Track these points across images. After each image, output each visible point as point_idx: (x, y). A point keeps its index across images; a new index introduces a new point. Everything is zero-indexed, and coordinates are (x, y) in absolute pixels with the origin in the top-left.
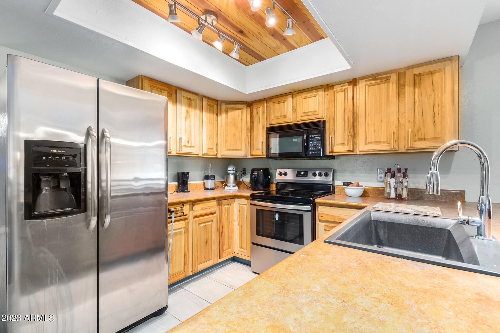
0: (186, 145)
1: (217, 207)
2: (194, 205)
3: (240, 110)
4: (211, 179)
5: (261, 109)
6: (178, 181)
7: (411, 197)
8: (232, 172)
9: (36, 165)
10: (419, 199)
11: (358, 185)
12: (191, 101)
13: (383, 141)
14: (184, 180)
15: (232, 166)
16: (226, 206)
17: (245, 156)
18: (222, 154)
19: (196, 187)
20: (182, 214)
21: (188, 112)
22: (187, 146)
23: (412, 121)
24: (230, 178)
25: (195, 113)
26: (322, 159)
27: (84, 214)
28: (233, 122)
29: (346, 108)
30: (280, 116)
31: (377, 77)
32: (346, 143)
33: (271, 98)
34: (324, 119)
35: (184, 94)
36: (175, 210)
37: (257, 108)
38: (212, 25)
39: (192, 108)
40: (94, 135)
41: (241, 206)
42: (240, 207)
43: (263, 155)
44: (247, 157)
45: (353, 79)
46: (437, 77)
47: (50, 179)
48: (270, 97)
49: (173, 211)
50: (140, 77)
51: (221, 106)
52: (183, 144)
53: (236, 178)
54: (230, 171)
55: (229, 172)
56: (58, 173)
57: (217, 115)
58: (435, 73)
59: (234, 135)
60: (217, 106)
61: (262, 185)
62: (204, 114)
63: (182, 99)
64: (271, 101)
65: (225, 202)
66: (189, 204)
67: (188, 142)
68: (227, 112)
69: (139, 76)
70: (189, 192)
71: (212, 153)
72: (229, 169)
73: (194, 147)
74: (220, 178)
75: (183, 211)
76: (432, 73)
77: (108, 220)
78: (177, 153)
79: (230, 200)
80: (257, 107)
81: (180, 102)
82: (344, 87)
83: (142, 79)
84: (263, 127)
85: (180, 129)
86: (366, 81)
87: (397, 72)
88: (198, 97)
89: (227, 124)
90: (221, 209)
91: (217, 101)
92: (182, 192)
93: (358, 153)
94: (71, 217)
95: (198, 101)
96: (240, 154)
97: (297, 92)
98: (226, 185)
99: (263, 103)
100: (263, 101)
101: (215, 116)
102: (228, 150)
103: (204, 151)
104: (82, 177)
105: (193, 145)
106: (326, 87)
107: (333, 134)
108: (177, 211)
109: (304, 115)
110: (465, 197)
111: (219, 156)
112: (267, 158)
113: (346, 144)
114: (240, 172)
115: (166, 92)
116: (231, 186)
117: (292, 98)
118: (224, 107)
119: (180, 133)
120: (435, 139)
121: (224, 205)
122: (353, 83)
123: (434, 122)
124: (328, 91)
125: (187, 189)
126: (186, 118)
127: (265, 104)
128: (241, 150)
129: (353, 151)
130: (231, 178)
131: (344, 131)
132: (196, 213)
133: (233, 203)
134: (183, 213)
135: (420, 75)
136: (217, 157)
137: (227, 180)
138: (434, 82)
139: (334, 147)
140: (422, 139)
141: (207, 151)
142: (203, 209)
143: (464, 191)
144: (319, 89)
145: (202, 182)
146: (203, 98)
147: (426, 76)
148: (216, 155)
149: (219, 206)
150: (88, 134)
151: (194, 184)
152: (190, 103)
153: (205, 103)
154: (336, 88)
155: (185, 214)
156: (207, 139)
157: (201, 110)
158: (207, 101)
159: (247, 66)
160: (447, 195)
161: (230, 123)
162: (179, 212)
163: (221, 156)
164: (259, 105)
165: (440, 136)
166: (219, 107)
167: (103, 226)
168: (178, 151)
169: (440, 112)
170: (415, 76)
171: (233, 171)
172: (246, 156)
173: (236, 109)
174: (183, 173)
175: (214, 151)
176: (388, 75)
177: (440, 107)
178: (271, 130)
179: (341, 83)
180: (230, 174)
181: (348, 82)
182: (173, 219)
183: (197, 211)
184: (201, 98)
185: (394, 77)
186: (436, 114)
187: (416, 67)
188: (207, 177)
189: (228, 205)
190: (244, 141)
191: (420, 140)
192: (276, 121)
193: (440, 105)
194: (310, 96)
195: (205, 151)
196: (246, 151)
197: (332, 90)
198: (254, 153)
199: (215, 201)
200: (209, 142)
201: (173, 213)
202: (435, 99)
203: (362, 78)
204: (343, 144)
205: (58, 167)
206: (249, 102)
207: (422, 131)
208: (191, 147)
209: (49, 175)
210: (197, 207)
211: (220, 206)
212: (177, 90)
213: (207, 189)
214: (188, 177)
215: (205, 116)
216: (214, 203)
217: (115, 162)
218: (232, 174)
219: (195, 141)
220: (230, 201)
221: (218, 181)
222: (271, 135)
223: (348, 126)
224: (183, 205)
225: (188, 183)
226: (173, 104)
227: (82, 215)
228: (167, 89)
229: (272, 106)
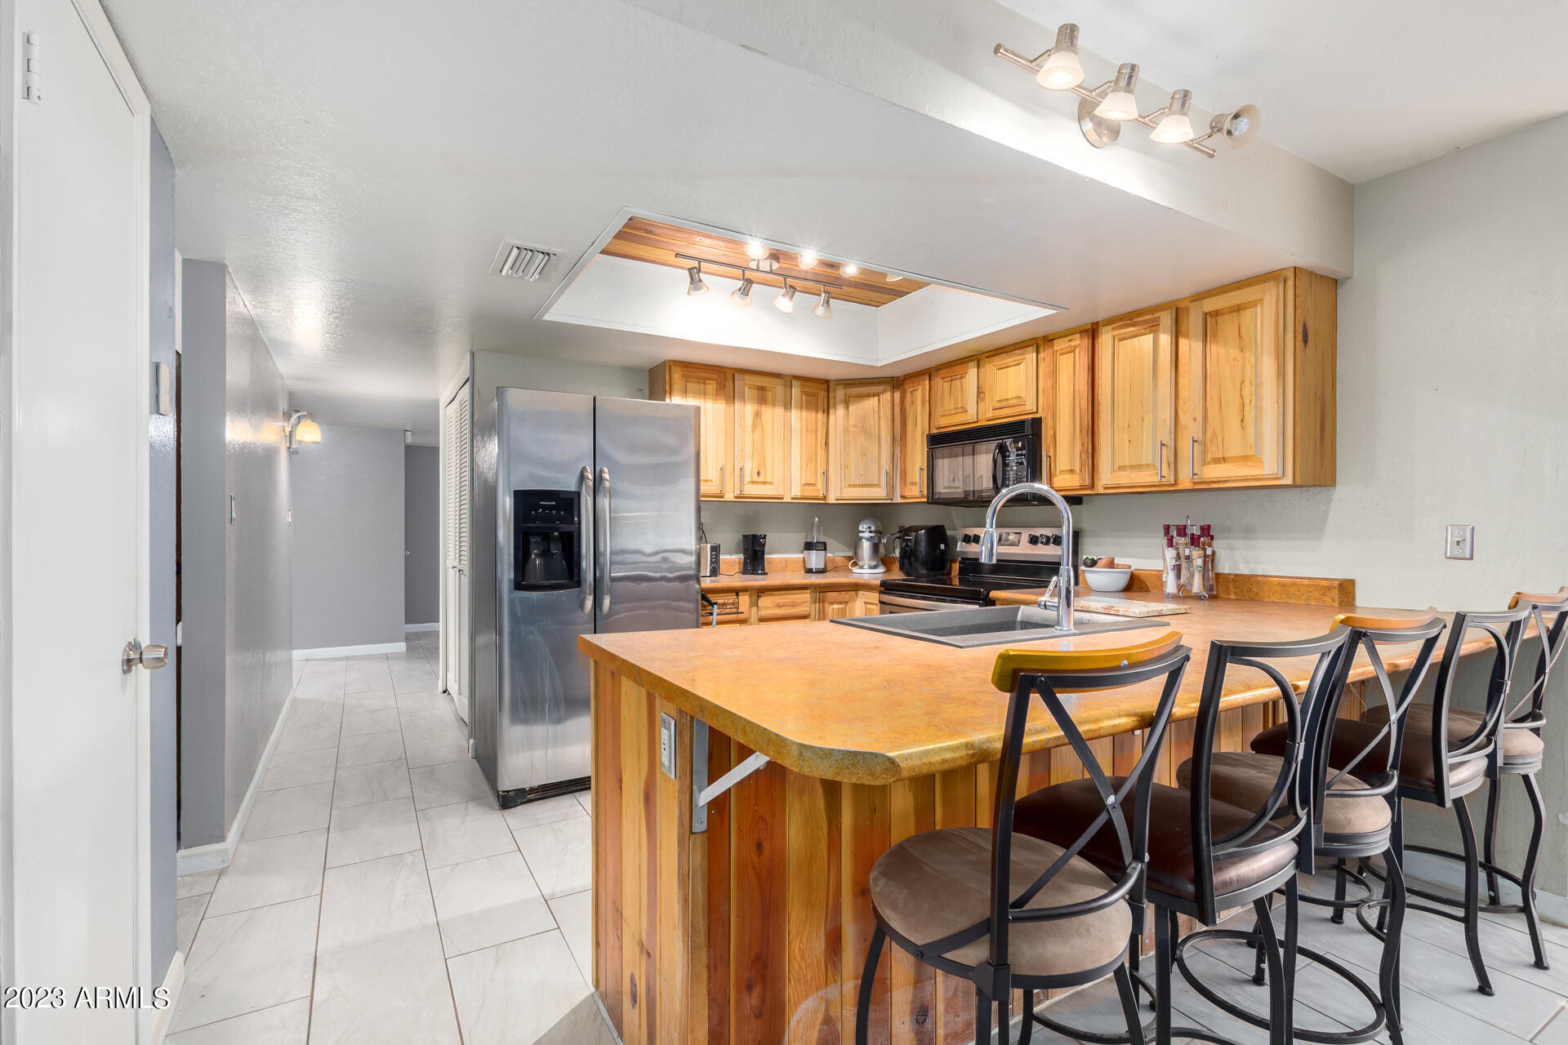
0: (755, 480)
1: (813, 606)
2: (760, 596)
3: (877, 398)
4: (817, 550)
5: (919, 393)
6: (745, 552)
7: (1236, 595)
8: (867, 535)
9: (525, 522)
10: (1251, 600)
11: (1111, 564)
12: (766, 390)
13: (1146, 465)
14: (757, 551)
15: (866, 521)
16: (836, 606)
17: (888, 499)
18: (838, 495)
19: (786, 566)
20: (734, 610)
21: (757, 415)
22: (757, 483)
23: (1200, 419)
24: (862, 548)
25: (773, 414)
26: (1034, 505)
27: (578, 589)
28: (860, 426)
29: (1077, 388)
30: (955, 409)
31: (1134, 320)
32: (1077, 468)
33: (940, 368)
34: (1038, 416)
35: (749, 379)
36: (719, 602)
37: (912, 392)
38: (771, 272)
39: (768, 406)
40: (588, 478)
41: (869, 606)
42: (866, 608)
43: (923, 497)
44: (894, 502)
45: (1093, 324)
46: (1247, 315)
47: (539, 539)
48: (937, 366)
49: (716, 603)
50: (667, 363)
51: (835, 391)
52: (747, 479)
53: (875, 548)
54: (863, 532)
55: (861, 535)
56: (548, 531)
57: (827, 411)
58: (1245, 309)
59: (863, 454)
60: (826, 394)
61: (924, 564)
62: (795, 414)
63: (746, 389)
64: (937, 376)
65: (831, 595)
66: (748, 593)
67: (759, 473)
68: (847, 404)
69: (665, 362)
70: (766, 574)
71: (813, 494)
72: (860, 528)
73: (771, 483)
74: (846, 548)
75: (736, 605)
76: (1238, 309)
77: (607, 602)
78: (736, 497)
79: (844, 593)
80: (912, 389)
81: (743, 399)
82: (1073, 344)
83: (670, 367)
84: (923, 432)
85: (742, 450)
86: (1114, 329)
87: (1174, 308)
88: (779, 381)
89: (846, 430)
90: (821, 609)
91: (827, 382)
92: (751, 574)
93: (1102, 491)
94: (562, 591)
95: (780, 389)
96: (878, 494)
97: (987, 355)
98: (855, 564)
99: (924, 380)
100: (924, 374)
101: (820, 415)
102: (850, 486)
103: (793, 490)
104: (575, 539)
105: (768, 480)
106: (1041, 343)
107: (1052, 450)
108: (724, 604)
109: (998, 405)
110: (1354, 595)
111: (831, 500)
112: (928, 503)
113: (1078, 471)
114: (889, 535)
115: (714, 382)
116: (866, 567)
117: (976, 369)
118: (840, 393)
119: (743, 457)
120: (1245, 459)
121: (829, 603)
122: (1090, 334)
123: (1242, 421)
124: (1044, 351)
125: (763, 569)
126: (754, 427)
127: (928, 382)
128: (878, 486)
129: (1092, 486)
130: (866, 546)
131: (1074, 441)
132: (764, 613)
133: (854, 601)
134: (736, 610)
135: (1216, 314)
136: (827, 502)
137: (856, 553)
138: (1242, 329)
139: (1055, 479)
140: (1219, 458)
141: (801, 490)
142: (779, 606)
143: (1352, 582)
144: (1027, 347)
145: (801, 556)
146: (793, 382)
147: (1226, 317)
148: (825, 498)
149: (817, 605)
150: (582, 478)
151: (781, 561)
152: (762, 396)
153: (796, 391)
154: (1060, 345)
155: (740, 611)
156: (801, 464)
157: (787, 406)
158: (802, 385)
159: (878, 307)
160: (1311, 590)
161: (855, 426)
162: (728, 607)
163: (837, 500)
164: (916, 384)
165: (1252, 453)
166: (831, 394)
167: (601, 610)
168: (737, 493)
169: (1253, 396)
170: (1209, 318)
171: (871, 532)
172: (892, 499)
173: (868, 396)
174: (754, 536)
175: (818, 490)
176: (1156, 315)
177: (1253, 388)
178: (939, 441)
179: (1066, 334)
180: (863, 540)
181: (1081, 332)
182: (715, 618)
183: (767, 608)
184: (789, 383)
185: (1166, 319)
186: (1247, 402)
187: (1209, 297)
188: (809, 546)
189: (841, 603)
190: (886, 465)
191: (1217, 461)
192: (949, 421)
193: (1253, 382)
194: (1010, 364)
195: (796, 491)
196: (891, 488)
197: (1050, 350)
198: (907, 494)
199: (807, 593)
200: (806, 471)
201: (715, 606)
202: (1243, 368)
203: (1109, 322)
204: (1072, 471)
205: (548, 525)
206: (898, 378)
207: (1220, 440)
208: (765, 483)
209: (538, 534)
210: (766, 601)
211: (821, 605)
212: (736, 375)
213: (809, 571)
214: (764, 545)
215: (797, 417)
216: (806, 596)
217: (618, 515)
218: (867, 539)
219: (774, 472)
220: (845, 596)
221: (841, 554)
222: (938, 452)
223: (1081, 432)
224: (737, 595)
225: (766, 556)
226: (727, 403)
227: (575, 591)
228: (715, 376)
229: (940, 387)
